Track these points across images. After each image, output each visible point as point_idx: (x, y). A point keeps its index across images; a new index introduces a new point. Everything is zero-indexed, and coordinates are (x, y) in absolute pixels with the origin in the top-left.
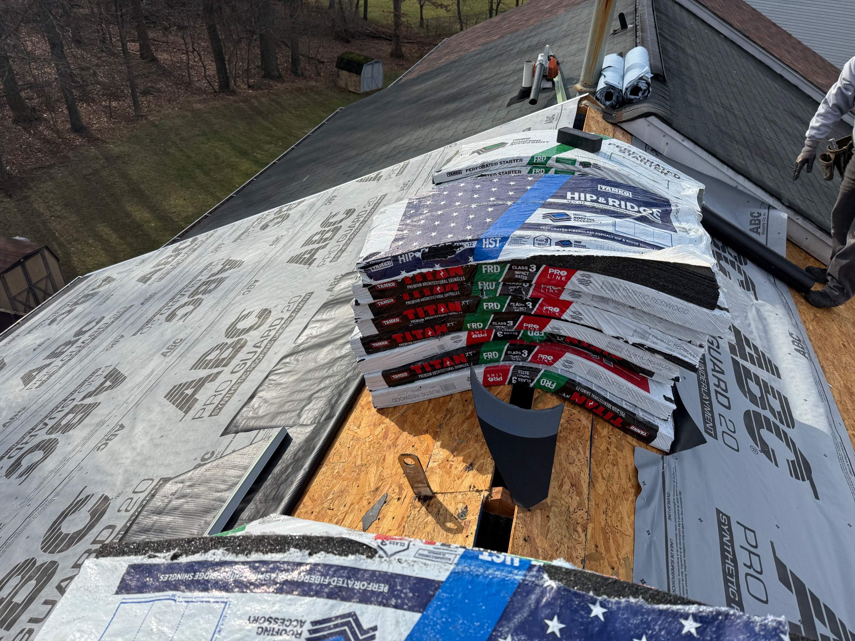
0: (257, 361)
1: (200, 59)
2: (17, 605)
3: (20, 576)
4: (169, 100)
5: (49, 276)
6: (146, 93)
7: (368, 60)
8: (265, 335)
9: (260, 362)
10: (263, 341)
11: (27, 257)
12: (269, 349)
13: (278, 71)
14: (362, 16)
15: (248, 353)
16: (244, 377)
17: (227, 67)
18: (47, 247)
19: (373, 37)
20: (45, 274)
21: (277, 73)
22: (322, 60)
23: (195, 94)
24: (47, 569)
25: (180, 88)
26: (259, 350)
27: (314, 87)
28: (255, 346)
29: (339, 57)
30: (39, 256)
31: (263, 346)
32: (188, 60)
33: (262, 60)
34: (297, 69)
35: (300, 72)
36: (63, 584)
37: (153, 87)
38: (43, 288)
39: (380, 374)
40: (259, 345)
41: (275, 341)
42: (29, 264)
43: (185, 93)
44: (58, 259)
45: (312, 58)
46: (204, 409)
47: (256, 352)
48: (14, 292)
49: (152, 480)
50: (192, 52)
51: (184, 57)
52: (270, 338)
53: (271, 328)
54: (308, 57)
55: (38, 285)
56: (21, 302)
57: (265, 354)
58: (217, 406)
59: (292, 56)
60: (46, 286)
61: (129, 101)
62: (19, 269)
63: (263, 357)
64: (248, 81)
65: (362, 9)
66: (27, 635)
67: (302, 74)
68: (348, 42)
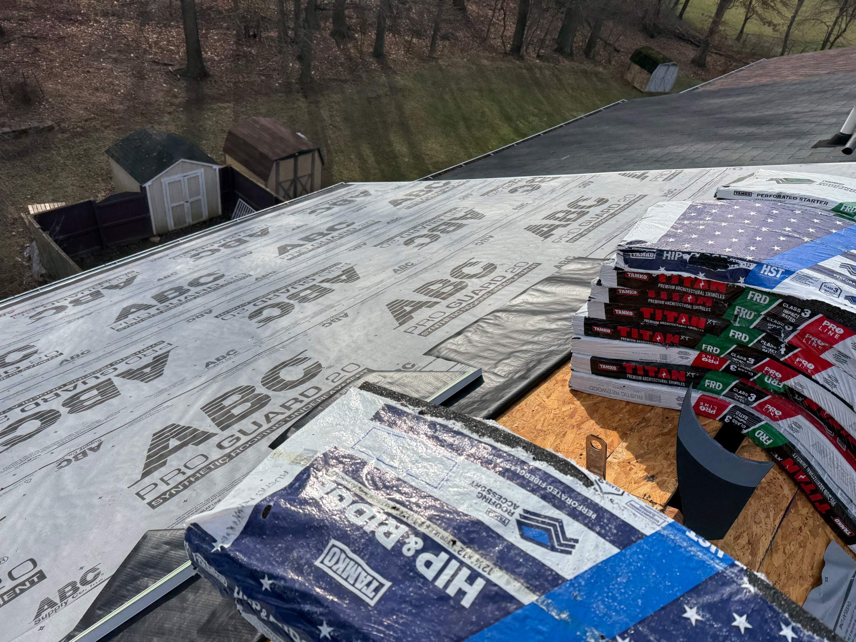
0: (471, 305)
1: (504, 19)
2: (233, 416)
3: (241, 396)
4: (461, 50)
5: (311, 175)
6: (445, 38)
7: (666, 60)
8: (486, 286)
9: (473, 307)
10: (481, 290)
11: (302, 153)
12: (485, 299)
13: (571, 49)
14: (678, 14)
15: (466, 296)
16: (456, 314)
17: (525, 32)
18: (319, 151)
19: (680, 38)
20: (310, 172)
21: (569, 50)
22: (619, 48)
23: (487, 50)
24: (261, 399)
25: (476, 42)
26: (476, 297)
27: (599, 72)
28: (473, 292)
29: (636, 50)
30: (310, 156)
31: (481, 294)
32: (493, 16)
33: (560, 33)
34: (590, 51)
35: (592, 55)
36: (271, 416)
37: (452, 34)
38: (304, 184)
39: (590, 357)
40: (477, 292)
41: (492, 294)
42: (301, 159)
43: (479, 47)
44: (323, 163)
45: (610, 45)
46: (416, 327)
47: (472, 297)
48: (281, 179)
49: (359, 366)
50: (499, 10)
51: (490, 13)
52: (488, 290)
53: (492, 282)
54: (606, 43)
55: (301, 180)
56: (283, 188)
57: (480, 302)
58: (428, 329)
59: (591, 37)
60: (306, 183)
61: (428, 42)
62: (291, 161)
63: (478, 304)
64: (539, 50)
65: (680, 7)
66: (235, 441)
67: (594, 58)
68: (652, 37)
